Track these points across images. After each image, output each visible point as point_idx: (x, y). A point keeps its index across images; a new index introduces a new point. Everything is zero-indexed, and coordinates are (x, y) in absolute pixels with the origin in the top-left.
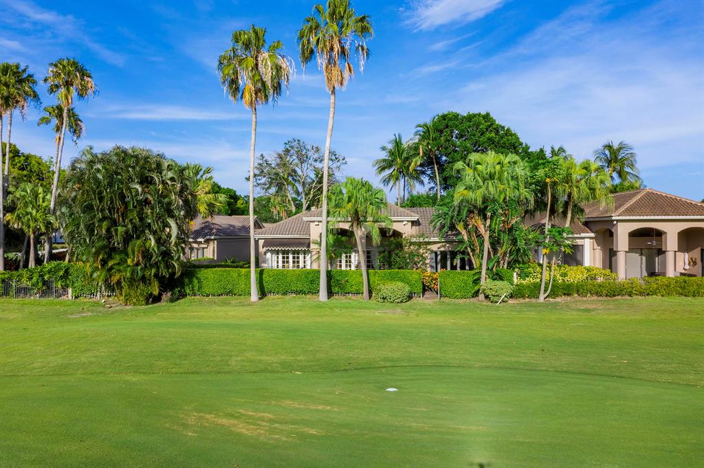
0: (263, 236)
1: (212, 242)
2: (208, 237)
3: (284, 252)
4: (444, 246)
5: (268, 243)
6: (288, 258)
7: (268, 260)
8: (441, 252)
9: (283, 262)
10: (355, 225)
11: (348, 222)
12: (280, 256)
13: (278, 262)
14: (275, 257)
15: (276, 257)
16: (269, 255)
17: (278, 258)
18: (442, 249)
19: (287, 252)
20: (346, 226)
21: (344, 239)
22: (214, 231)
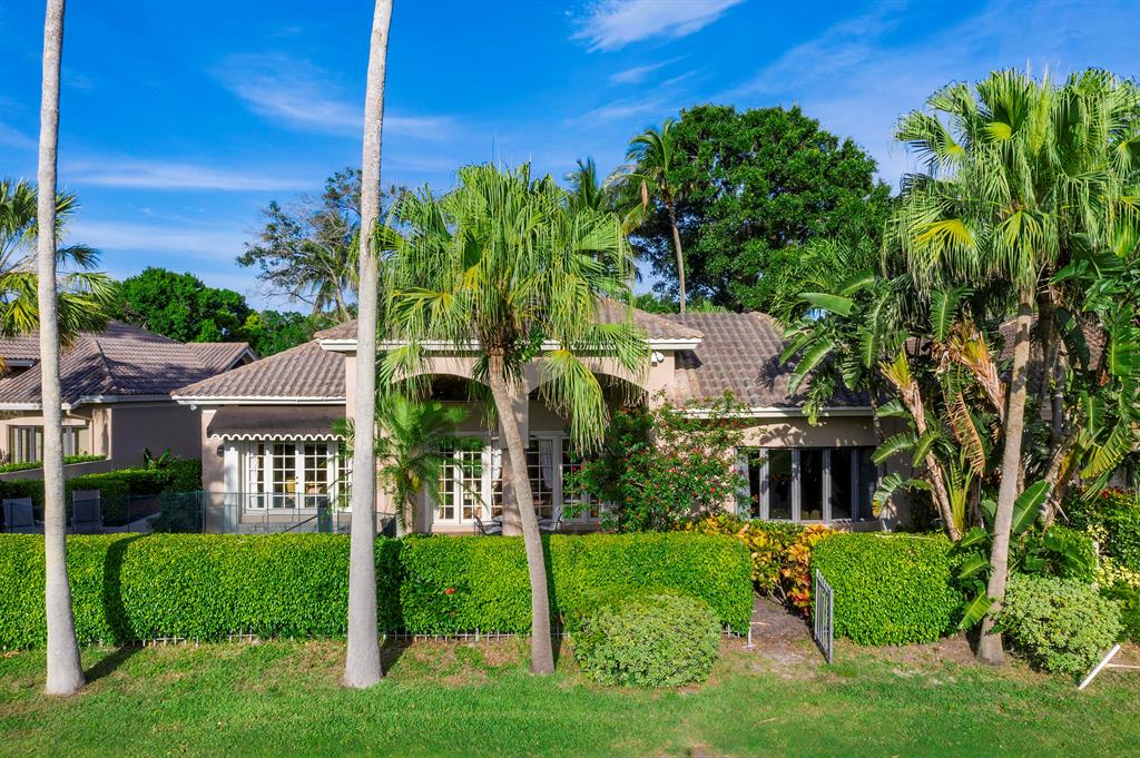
0: (212, 399)
1: (100, 414)
2: (85, 399)
3: (278, 448)
4: (782, 434)
5: (229, 420)
6: (290, 463)
7: (228, 470)
8: (772, 452)
9: (278, 476)
10: (496, 363)
11: (471, 353)
12: (269, 458)
13: (261, 476)
14: (251, 460)
15: (255, 461)
16: (231, 456)
17: (261, 465)
18: (777, 443)
19: (290, 449)
20: (463, 368)
21: (454, 414)
22: (107, 381)
